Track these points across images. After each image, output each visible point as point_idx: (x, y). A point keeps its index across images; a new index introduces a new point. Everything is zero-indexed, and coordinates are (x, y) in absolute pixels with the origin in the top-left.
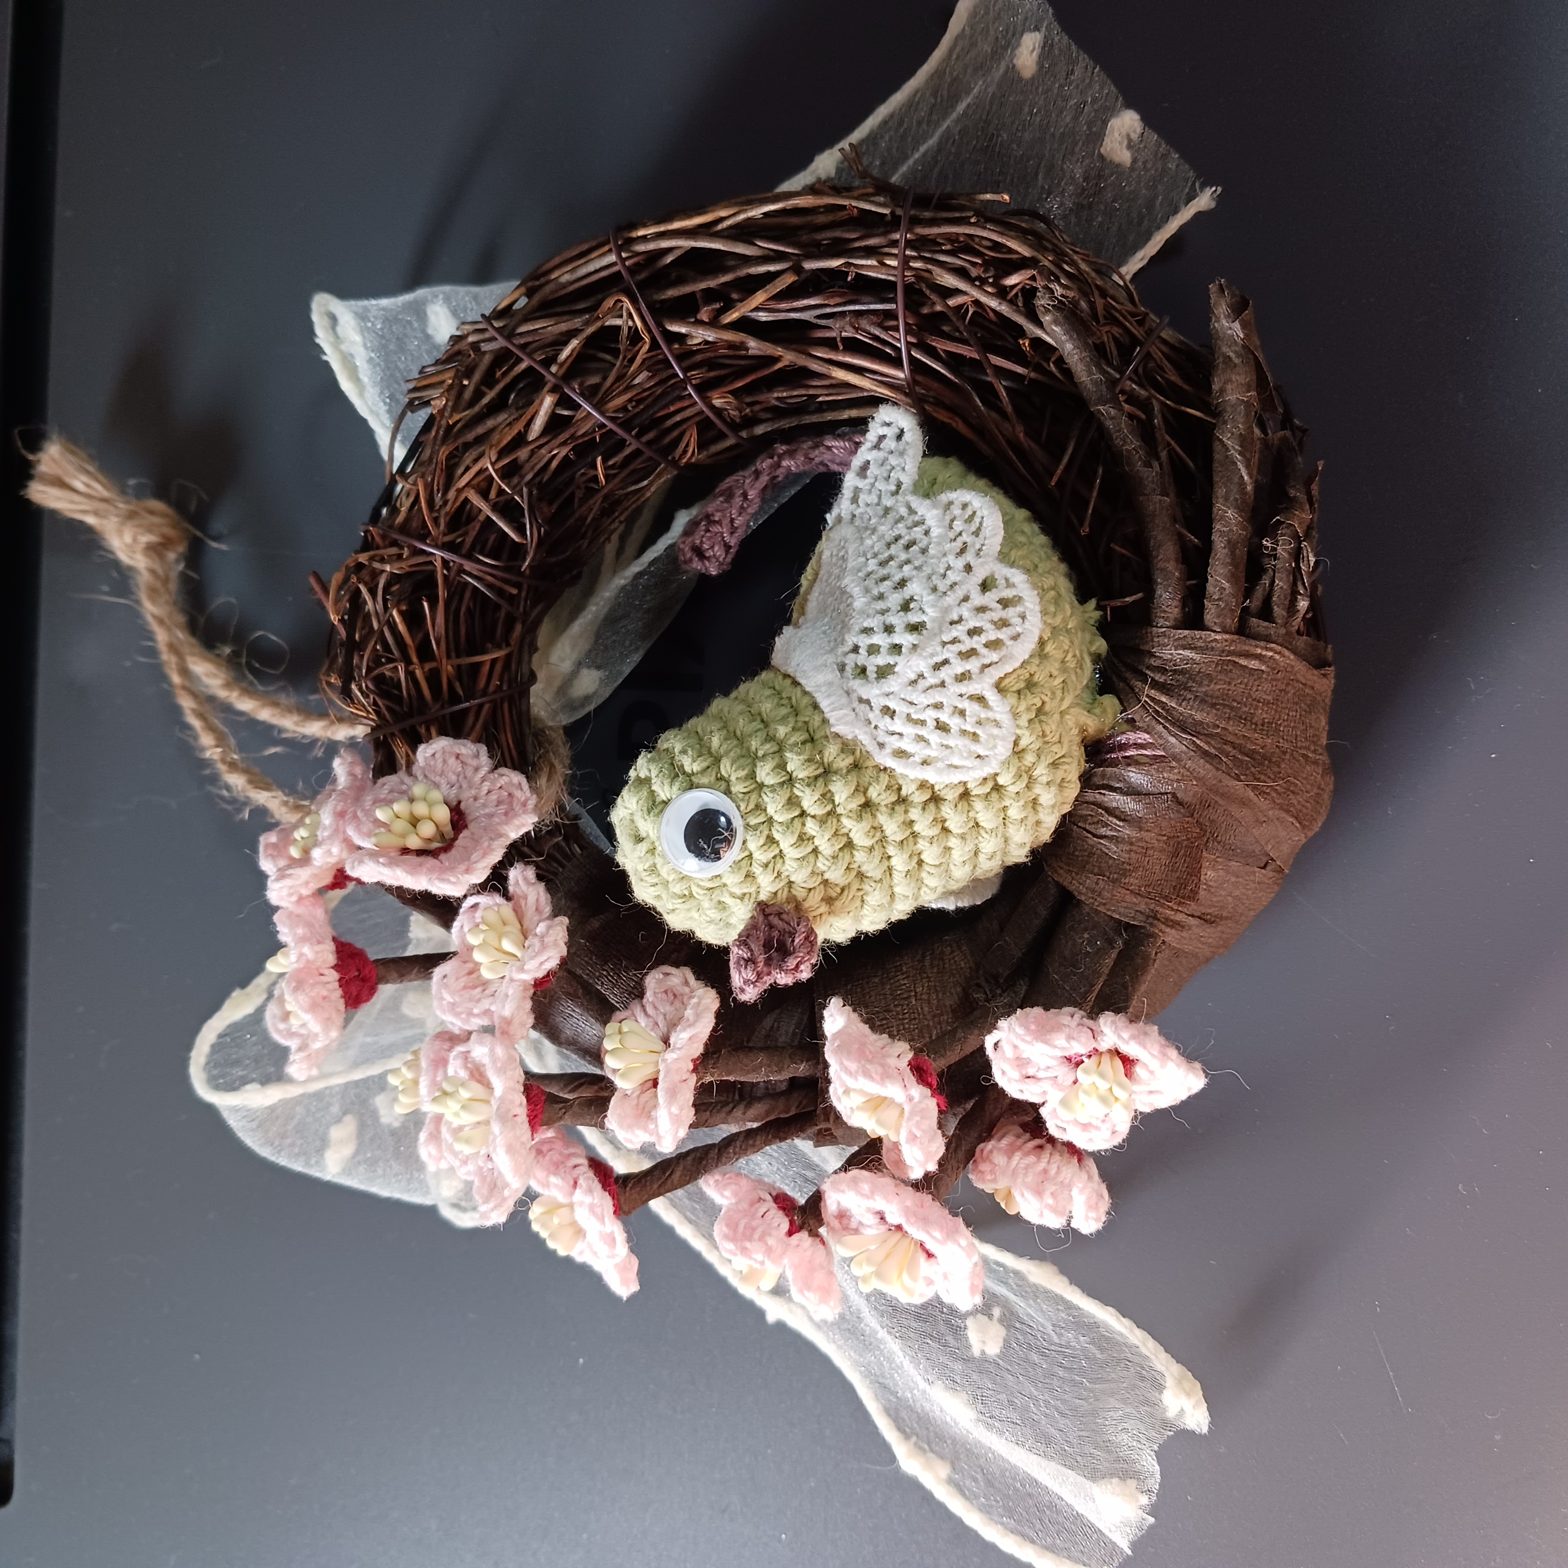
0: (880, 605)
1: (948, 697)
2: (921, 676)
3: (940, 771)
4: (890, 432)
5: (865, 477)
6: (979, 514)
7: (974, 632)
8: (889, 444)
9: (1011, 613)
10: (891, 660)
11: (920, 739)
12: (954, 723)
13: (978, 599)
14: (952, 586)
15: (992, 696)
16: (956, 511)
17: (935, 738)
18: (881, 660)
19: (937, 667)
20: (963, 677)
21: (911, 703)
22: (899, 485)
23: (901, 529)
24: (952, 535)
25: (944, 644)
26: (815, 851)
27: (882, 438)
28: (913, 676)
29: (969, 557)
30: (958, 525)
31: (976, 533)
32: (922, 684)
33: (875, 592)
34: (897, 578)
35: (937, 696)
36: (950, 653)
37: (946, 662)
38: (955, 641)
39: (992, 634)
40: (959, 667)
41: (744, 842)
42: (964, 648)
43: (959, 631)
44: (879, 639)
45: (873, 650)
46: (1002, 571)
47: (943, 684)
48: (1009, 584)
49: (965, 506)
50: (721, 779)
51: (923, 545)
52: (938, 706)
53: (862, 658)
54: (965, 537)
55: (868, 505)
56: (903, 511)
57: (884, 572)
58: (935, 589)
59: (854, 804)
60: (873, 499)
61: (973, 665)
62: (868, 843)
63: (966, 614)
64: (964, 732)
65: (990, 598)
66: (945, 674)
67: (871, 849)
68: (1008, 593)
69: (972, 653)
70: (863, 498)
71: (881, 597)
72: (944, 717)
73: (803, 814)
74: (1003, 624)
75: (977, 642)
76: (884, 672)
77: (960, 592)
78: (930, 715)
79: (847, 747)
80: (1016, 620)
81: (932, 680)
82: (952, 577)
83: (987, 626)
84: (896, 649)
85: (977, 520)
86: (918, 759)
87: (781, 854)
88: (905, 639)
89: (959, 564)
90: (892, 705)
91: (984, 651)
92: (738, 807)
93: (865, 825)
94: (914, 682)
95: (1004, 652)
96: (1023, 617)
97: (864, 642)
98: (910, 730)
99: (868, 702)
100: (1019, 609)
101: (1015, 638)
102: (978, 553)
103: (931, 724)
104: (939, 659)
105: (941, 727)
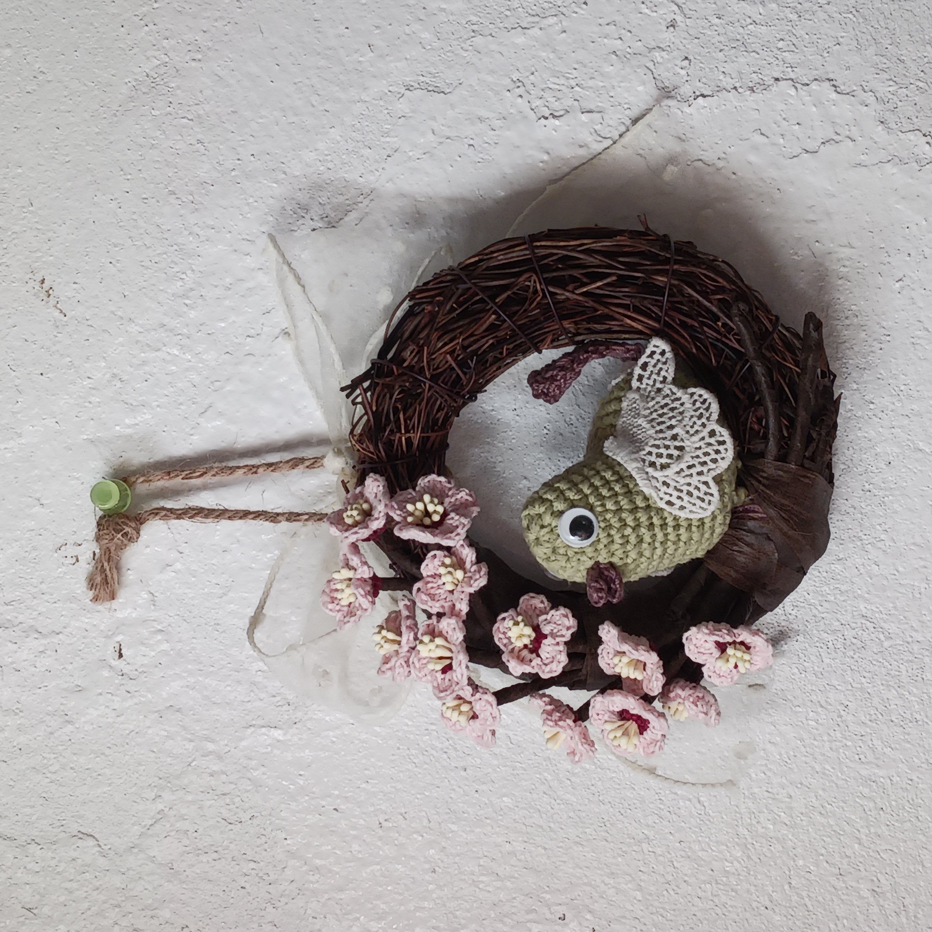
0: (661, 435)
1: (695, 480)
2: (682, 470)
3: (685, 513)
4: (658, 351)
5: (645, 371)
6: (708, 401)
7: (706, 454)
8: (657, 357)
9: (721, 448)
10: (669, 461)
11: (679, 498)
12: (696, 493)
13: (708, 440)
14: (697, 432)
15: (712, 483)
16: (696, 397)
17: (686, 498)
18: (664, 460)
19: (689, 467)
20: (700, 473)
21: (677, 482)
22: (665, 378)
23: (667, 400)
24: (694, 408)
25: (693, 457)
26: (628, 542)
27: (653, 353)
28: (678, 470)
29: (704, 420)
30: (698, 404)
31: (707, 409)
32: (683, 474)
33: (658, 428)
34: (668, 424)
35: (688, 480)
36: (696, 461)
37: (693, 466)
38: (698, 457)
39: (714, 456)
40: (699, 468)
41: (598, 534)
42: (701, 460)
43: (699, 453)
44: (662, 451)
45: (660, 456)
46: (718, 429)
47: (691, 475)
48: (721, 436)
49: (700, 396)
50: (588, 504)
51: (681, 410)
52: (689, 484)
53: (653, 458)
54: (701, 411)
55: (647, 384)
56: (668, 392)
57: (660, 420)
58: (688, 432)
59: (647, 524)
60: (651, 382)
61: (705, 469)
62: (650, 540)
63: (703, 446)
64: (699, 498)
65: (712, 441)
66: (694, 471)
67: (649, 544)
68: (721, 439)
69: (705, 463)
70: (645, 381)
71: (661, 431)
72: (691, 489)
73: (625, 525)
74: (717, 452)
75: (707, 459)
76: (664, 467)
77: (701, 435)
78: (685, 488)
79: (646, 499)
80: (723, 451)
81: (687, 472)
82: (696, 427)
83: (712, 452)
84: (670, 456)
85: (707, 404)
86: (677, 506)
87: (613, 541)
88: (676, 453)
89: (699, 422)
90: (668, 481)
91: (709, 463)
92: (597, 518)
93: (651, 533)
94: (678, 473)
95: (717, 464)
96: (726, 450)
97: (655, 451)
98: (675, 494)
99: (657, 479)
100: (725, 446)
101: (723, 459)
102: (708, 419)
103: (685, 492)
104: (690, 464)
105: (690, 494)
